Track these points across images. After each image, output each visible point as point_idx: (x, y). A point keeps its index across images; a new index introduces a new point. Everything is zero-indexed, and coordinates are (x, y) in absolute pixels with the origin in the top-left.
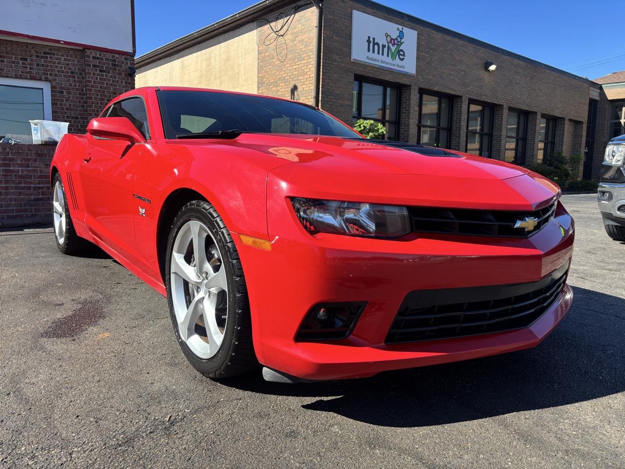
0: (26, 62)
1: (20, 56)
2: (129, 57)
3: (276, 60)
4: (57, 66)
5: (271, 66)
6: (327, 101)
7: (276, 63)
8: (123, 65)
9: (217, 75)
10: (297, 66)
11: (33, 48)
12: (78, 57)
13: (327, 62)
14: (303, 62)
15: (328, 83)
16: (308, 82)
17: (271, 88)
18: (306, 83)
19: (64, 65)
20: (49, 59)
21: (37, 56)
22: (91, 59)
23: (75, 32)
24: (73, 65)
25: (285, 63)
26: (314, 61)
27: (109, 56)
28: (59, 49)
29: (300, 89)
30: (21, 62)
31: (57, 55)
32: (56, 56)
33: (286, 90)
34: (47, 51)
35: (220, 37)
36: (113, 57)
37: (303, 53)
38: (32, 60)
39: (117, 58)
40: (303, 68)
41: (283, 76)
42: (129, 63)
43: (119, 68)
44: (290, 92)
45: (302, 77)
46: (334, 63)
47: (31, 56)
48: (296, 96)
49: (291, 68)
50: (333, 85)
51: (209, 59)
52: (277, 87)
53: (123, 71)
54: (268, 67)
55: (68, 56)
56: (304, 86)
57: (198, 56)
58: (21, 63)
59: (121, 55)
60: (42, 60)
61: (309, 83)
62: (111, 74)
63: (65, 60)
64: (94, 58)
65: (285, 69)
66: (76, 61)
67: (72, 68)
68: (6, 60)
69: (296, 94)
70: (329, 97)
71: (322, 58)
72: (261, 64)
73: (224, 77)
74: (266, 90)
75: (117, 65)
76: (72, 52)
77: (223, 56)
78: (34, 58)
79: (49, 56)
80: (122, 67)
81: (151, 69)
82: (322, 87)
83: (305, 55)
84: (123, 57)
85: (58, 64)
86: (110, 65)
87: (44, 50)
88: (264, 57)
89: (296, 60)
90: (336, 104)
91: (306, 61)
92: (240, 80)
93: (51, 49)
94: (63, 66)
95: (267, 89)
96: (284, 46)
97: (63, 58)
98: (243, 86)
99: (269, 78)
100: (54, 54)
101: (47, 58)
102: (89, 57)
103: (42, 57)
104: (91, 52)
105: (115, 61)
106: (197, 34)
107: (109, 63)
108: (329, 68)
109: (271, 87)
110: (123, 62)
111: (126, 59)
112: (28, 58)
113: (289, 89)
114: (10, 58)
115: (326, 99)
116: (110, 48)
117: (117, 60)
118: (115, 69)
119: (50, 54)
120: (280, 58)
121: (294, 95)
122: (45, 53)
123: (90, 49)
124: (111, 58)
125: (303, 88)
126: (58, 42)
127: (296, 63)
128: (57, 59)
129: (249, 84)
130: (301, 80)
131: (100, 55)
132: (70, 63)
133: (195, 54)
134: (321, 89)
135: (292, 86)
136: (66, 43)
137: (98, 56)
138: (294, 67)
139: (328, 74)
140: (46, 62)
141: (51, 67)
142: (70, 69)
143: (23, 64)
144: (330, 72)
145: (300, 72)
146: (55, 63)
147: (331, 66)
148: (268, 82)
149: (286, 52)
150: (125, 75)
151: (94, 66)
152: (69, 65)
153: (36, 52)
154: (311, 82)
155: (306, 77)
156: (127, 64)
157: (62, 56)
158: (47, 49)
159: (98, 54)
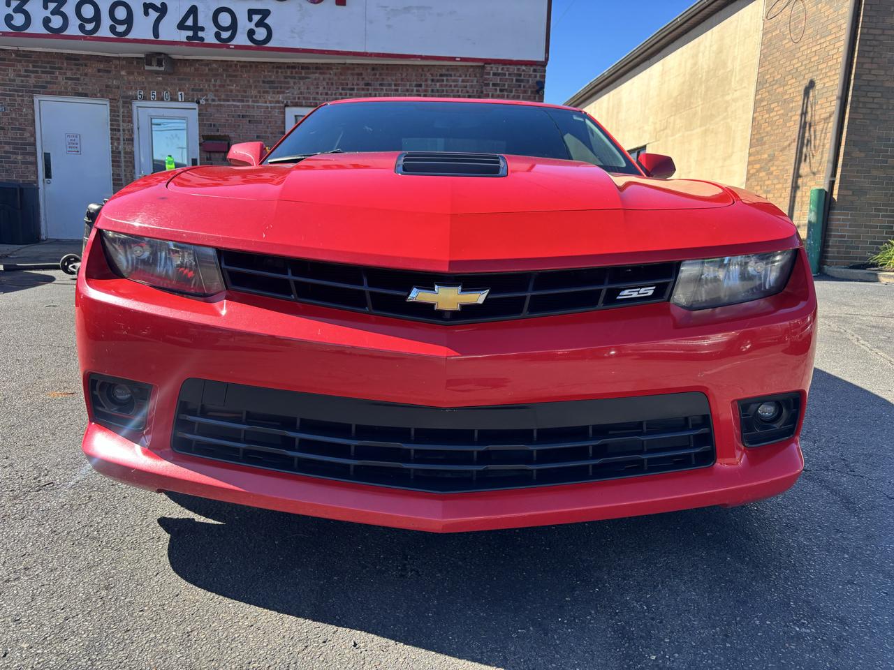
0: (420, 88)
1: (415, 83)
2: (539, 67)
3: (787, 41)
4: (453, 90)
5: (778, 54)
6: (864, 103)
7: (787, 46)
8: (530, 79)
9: (704, 78)
10: (818, 47)
11: (429, 70)
12: (478, 75)
13: (871, 31)
14: (830, 38)
15: (870, 70)
16: (833, 73)
17: (775, 89)
18: (829, 74)
19: (461, 87)
20: (445, 83)
21: (433, 80)
22: (491, 76)
23: (474, 43)
24: (472, 86)
25: (801, 44)
26: (844, 36)
27: (514, 69)
28: (456, 68)
29: (818, 86)
30: (415, 89)
31: (455, 75)
32: (453, 78)
33: (797, 89)
34: (444, 72)
35: (714, 18)
36: (518, 69)
37: (830, 22)
38: (427, 86)
39: (524, 71)
40: (827, 49)
41: (796, 66)
42: (538, 76)
43: (525, 84)
44: (802, 92)
45: (825, 65)
46: (886, 32)
47: (426, 80)
48: (811, 99)
49: (809, 52)
50: (882, 72)
51: (695, 56)
52: (784, 86)
53: (529, 87)
54: (775, 56)
55: (466, 76)
56: (827, 80)
57: (682, 54)
58: (415, 91)
59: (528, 67)
60: (438, 84)
61: (835, 74)
62: (513, 94)
63: (463, 81)
64: (495, 74)
65: (800, 54)
66: (475, 81)
67: (470, 90)
68: (400, 88)
69: (811, 94)
70: (869, 94)
71: (860, 26)
72: (765, 51)
73: (712, 80)
74: (767, 94)
75: (522, 81)
76: (471, 70)
77: (715, 48)
78: (429, 82)
79: (445, 78)
80: (528, 81)
81: (628, 80)
82: (854, 79)
83: (833, 25)
84: (532, 69)
85: (455, 87)
86: (514, 81)
87: (440, 72)
88: (770, 40)
89: (818, 37)
90: (885, 107)
91: (834, 36)
92: (733, 83)
93: (448, 70)
94: (460, 89)
95: (769, 92)
96: (802, 16)
97: (460, 79)
98: (736, 91)
99: (774, 72)
100: (451, 76)
101: (443, 80)
102: (489, 74)
103: (438, 81)
104: (491, 67)
105: (520, 75)
106: (681, 18)
107: (512, 80)
108: (874, 43)
109: (775, 87)
110: (530, 75)
111: (535, 71)
112: (423, 84)
113: (802, 89)
114: (405, 85)
115: (862, 99)
116: (515, 58)
117: (523, 73)
118: (520, 86)
119: (447, 75)
120: (794, 38)
121: (808, 98)
122: (441, 75)
123: (490, 64)
124: (516, 72)
125: (824, 84)
126: (453, 59)
127: (817, 41)
128: (454, 81)
129: (745, 87)
130: (822, 70)
131: (503, 69)
132: (468, 84)
133: (679, 51)
134: (852, 82)
135: (806, 82)
136: (463, 59)
137: (500, 71)
138: (814, 49)
139: (871, 54)
140: (441, 86)
141: (447, 91)
142: (467, 92)
143: (417, 91)
144: (876, 49)
145: (821, 57)
146: (451, 86)
147: (881, 38)
148: (772, 79)
149: (803, 25)
150: (532, 92)
151: (494, 85)
152: (466, 87)
153: (432, 75)
154: (837, 72)
155: (830, 63)
156: (536, 76)
157: (460, 76)
158: (444, 70)
159: (500, 69)
